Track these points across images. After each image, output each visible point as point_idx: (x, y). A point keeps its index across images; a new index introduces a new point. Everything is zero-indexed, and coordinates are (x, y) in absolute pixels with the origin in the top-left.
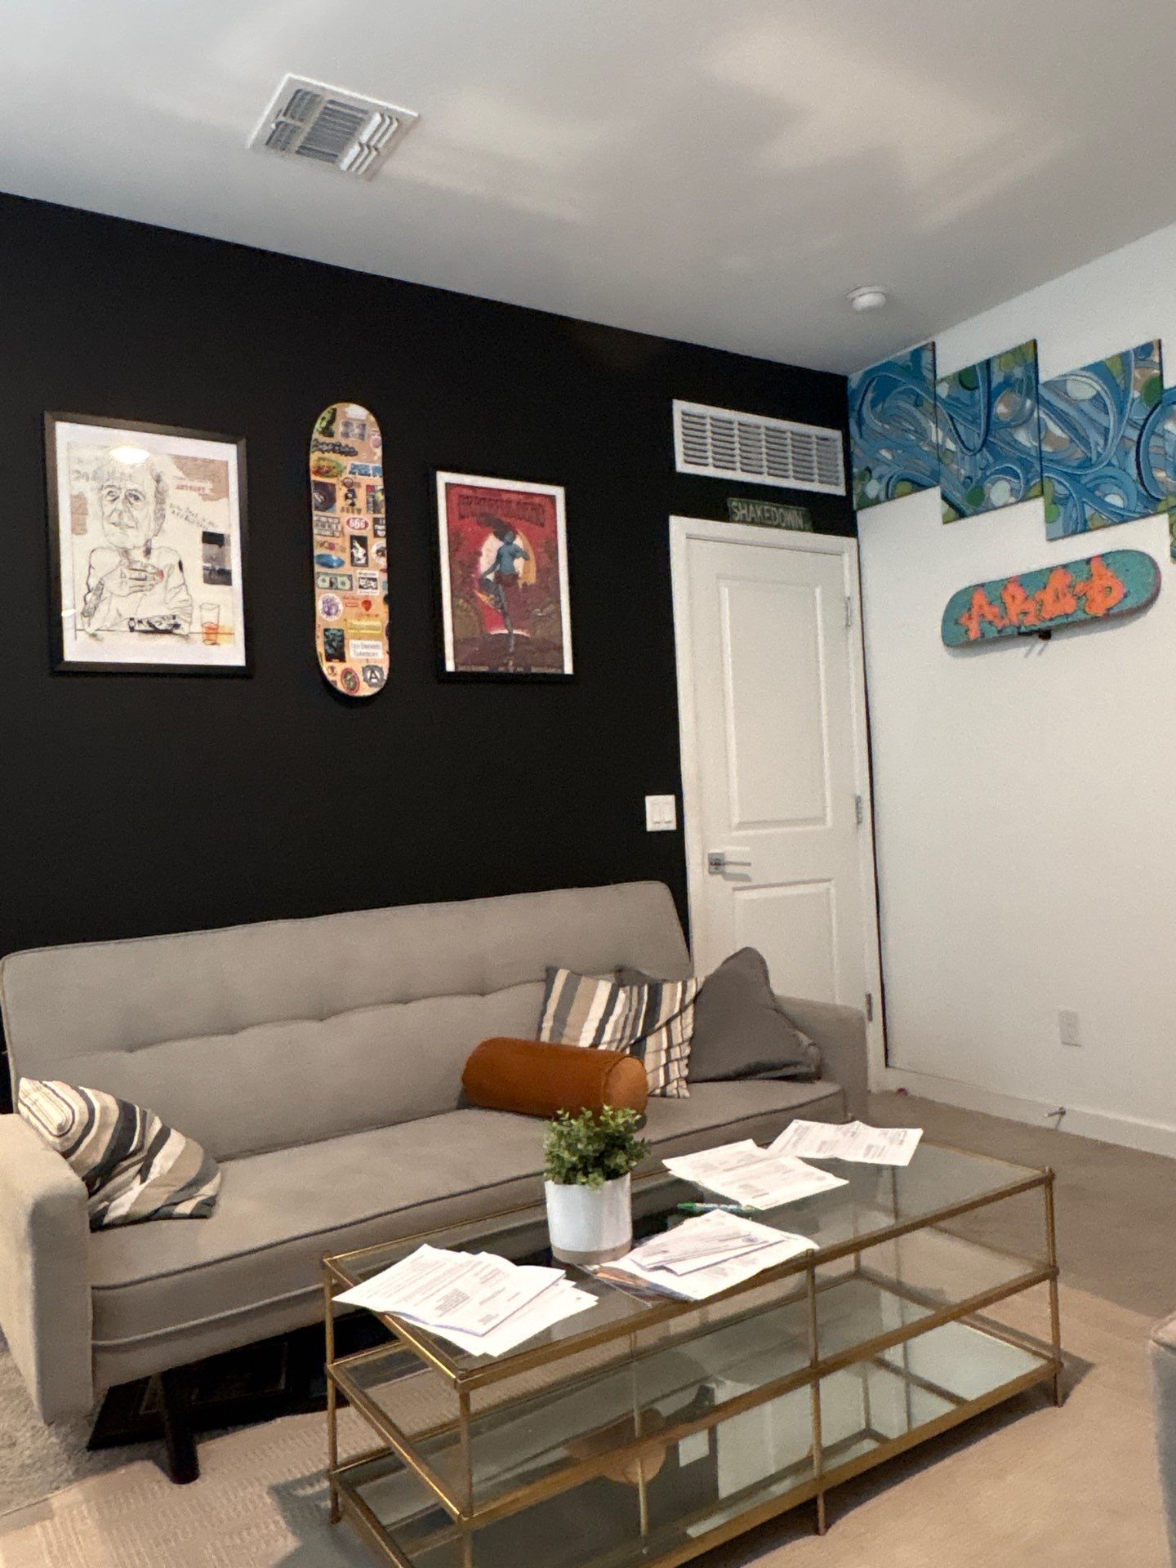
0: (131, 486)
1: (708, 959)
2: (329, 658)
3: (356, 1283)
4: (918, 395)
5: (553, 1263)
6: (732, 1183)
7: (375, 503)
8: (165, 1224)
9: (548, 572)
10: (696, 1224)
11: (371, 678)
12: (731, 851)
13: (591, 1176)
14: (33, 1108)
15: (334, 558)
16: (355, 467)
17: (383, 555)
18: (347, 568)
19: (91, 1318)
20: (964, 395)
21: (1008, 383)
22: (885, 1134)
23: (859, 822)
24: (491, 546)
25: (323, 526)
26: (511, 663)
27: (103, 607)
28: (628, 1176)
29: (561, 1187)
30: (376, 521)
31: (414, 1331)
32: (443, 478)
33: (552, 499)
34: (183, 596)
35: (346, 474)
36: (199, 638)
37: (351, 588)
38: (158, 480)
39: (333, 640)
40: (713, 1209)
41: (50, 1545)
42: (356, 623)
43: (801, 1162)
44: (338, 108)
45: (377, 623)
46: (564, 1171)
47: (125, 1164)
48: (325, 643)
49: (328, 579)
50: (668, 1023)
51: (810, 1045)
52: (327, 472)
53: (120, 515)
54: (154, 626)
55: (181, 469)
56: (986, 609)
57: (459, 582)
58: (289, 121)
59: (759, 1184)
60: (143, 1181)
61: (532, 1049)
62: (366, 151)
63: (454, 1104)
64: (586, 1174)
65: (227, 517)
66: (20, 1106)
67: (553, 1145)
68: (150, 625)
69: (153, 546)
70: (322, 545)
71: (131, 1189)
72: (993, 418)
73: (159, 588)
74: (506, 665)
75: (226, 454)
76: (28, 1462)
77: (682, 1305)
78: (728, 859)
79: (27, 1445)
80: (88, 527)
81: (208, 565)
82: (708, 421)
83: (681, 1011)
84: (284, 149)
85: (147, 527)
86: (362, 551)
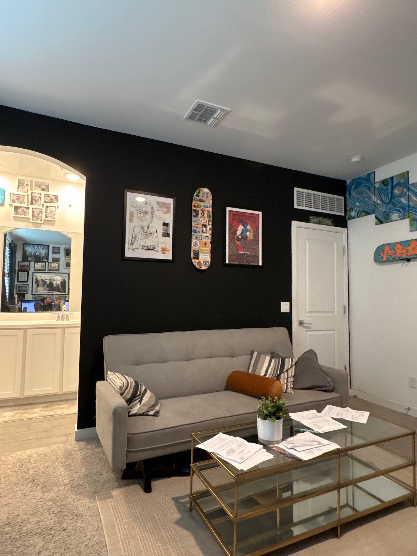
0: (145, 209)
1: (298, 352)
2: (194, 258)
3: (202, 442)
4: (369, 187)
5: (259, 443)
6: (311, 423)
7: (209, 215)
8: (145, 417)
9: (256, 236)
10: (301, 436)
11: (205, 264)
12: (306, 320)
13: (272, 418)
14: (112, 380)
15: (197, 230)
16: (204, 205)
17: (211, 230)
18: (201, 233)
19: (127, 442)
20: (384, 187)
21: (398, 184)
23: (345, 313)
24: (241, 228)
25: (195, 222)
26: (245, 262)
27: (136, 242)
28: (282, 420)
29: (262, 420)
30: (209, 221)
31: (220, 459)
32: (228, 209)
33: (258, 215)
34: (157, 240)
35: (202, 207)
37: (201, 239)
38: (152, 208)
39: (196, 253)
40: (306, 431)
41: (112, 506)
42: (202, 249)
43: (332, 419)
44: (209, 109)
45: (208, 249)
46: (264, 415)
47: (136, 398)
48: (194, 254)
49: (195, 236)
50: (287, 370)
51: (331, 381)
52: (197, 207)
53: (142, 217)
54: (149, 248)
55: (158, 205)
56: (389, 252)
57: (231, 238)
58: (195, 112)
59: (320, 424)
60: (140, 404)
61: (247, 374)
62: (215, 120)
63: (223, 389)
64: (271, 417)
65: (169, 219)
66: (108, 379)
67: (260, 407)
68: (147, 247)
69: (150, 226)
70: (194, 227)
71: (137, 406)
72: (393, 194)
73: (151, 238)
74: (243, 262)
75: (170, 201)
76: (106, 480)
78: (305, 322)
79: (105, 475)
80: (134, 221)
81: (164, 231)
82: (304, 193)
83: (291, 367)
84: (193, 119)
85: (149, 221)
86: (205, 229)
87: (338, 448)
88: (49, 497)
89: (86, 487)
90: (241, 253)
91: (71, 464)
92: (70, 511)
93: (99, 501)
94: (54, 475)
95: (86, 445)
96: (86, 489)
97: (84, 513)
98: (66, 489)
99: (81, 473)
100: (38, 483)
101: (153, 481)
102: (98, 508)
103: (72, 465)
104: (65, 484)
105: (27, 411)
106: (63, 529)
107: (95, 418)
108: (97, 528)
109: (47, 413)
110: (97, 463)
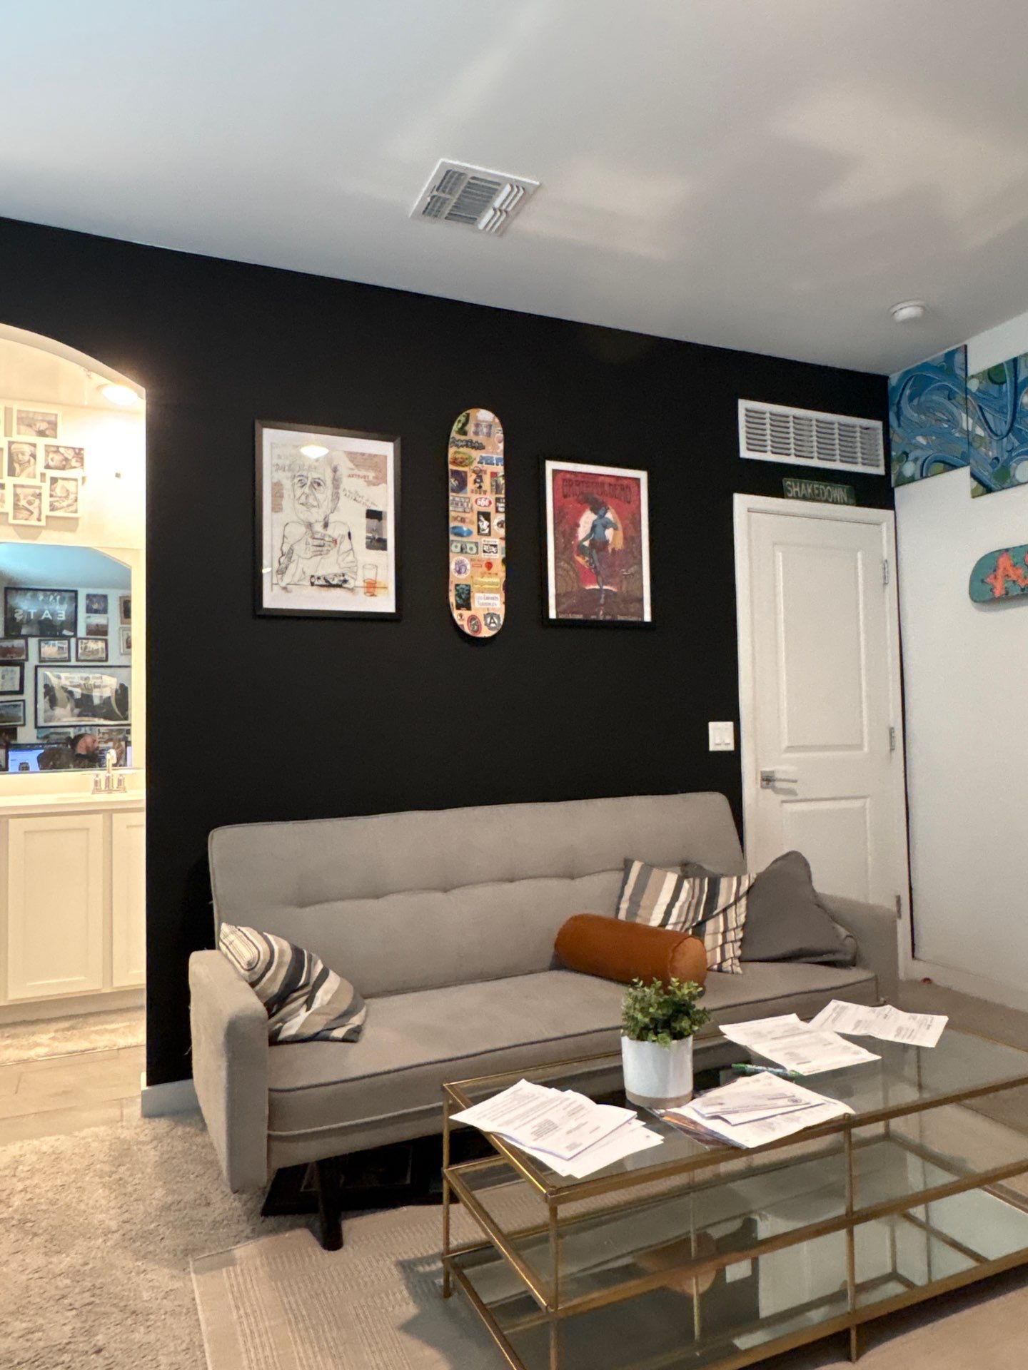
0: (315, 476)
1: (759, 859)
2: (459, 607)
3: (468, 1107)
4: (950, 391)
5: (627, 1104)
6: (778, 1050)
7: (497, 486)
8: (325, 1044)
9: (632, 540)
10: (748, 1083)
11: (490, 623)
12: (782, 769)
13: (660, 1035)
14: (230, 947)
15: (465, 529)
16: (482, 458)
17: (502, 526)
18: (475, 538)
19: (267, 1112)
20: (993, 389)
22: (914, 1019)
23: (892, 749)
24: (587, 519)
25: (457, 504)
26: (601, 613)
27: (292, 567)
28: (691, 1039)
29: (635, 1043)
30: (498, 500)
31: (513, 1150)
32: (551, 466)
33: (637, 481)
34: (350, 558)
35: (475, 464)
36: (362, 591)
37: (477, 553)
38: (335, 470)
39: (463, 593)
40: (763, 1071)
41: (232, 1287)
42: (480, 579)
43: (839, 1038)
44: (478, 182)
46: (638, 1029)
47: (296, 995)
48: (456, 595)
49: (459, 545)
50: (725, 910)
51: (847, 936)
52: (461, 462)
53: (307, 497)
54: (329, 582)
55: (352, 461)
56: (1011, 572)
57: (561, 548)
58: (443, 195)
59: (803, 1052)
60: (308, 1010)
61: (614, 924)
62: (499, 213)
63: (547, 965)
64: (656, 1034)
65: (385, 498)
66: (221, 944)
67: (628, 1007)
68: (326, 581)
69: (330, 521)
70: (455, 519)
71: (299, 1015)
72: (1019, 407)
73: (333, 553)
74: (597, 614)
75: (385, 450)
76: (218, 1219)
77: (735, 1150)
78: (778, 776)
79: (217, 1206)
80: (284, 507)
81: (370, 535)
82: (768, 415)
83: (736, 902)
84: (436, 216)
85: (326, 505)
86: (486, 523)
87: (845, 1114)
88: (62, 1266)
89: (163, 1238)
90: (588, 587)
91: (126, 1178)
92: (115, 1301)
93: (195, 1272)
94: (78, 1208)
95: (170, 1128)
96: (163, 1244)
97: (154, 1305)
98: (110, 1243)
99: (154, 1202)
100: (35, 1230)
101: (346, 1218)
102: (193, 1291)
103: (130, 1180)
104: (108, 1232)
105: (15, 1042)
106: (96, 1349)
107: (190, 1054)
108: (188, 1344)
109: (71, 1046)
110: (196, 1174)
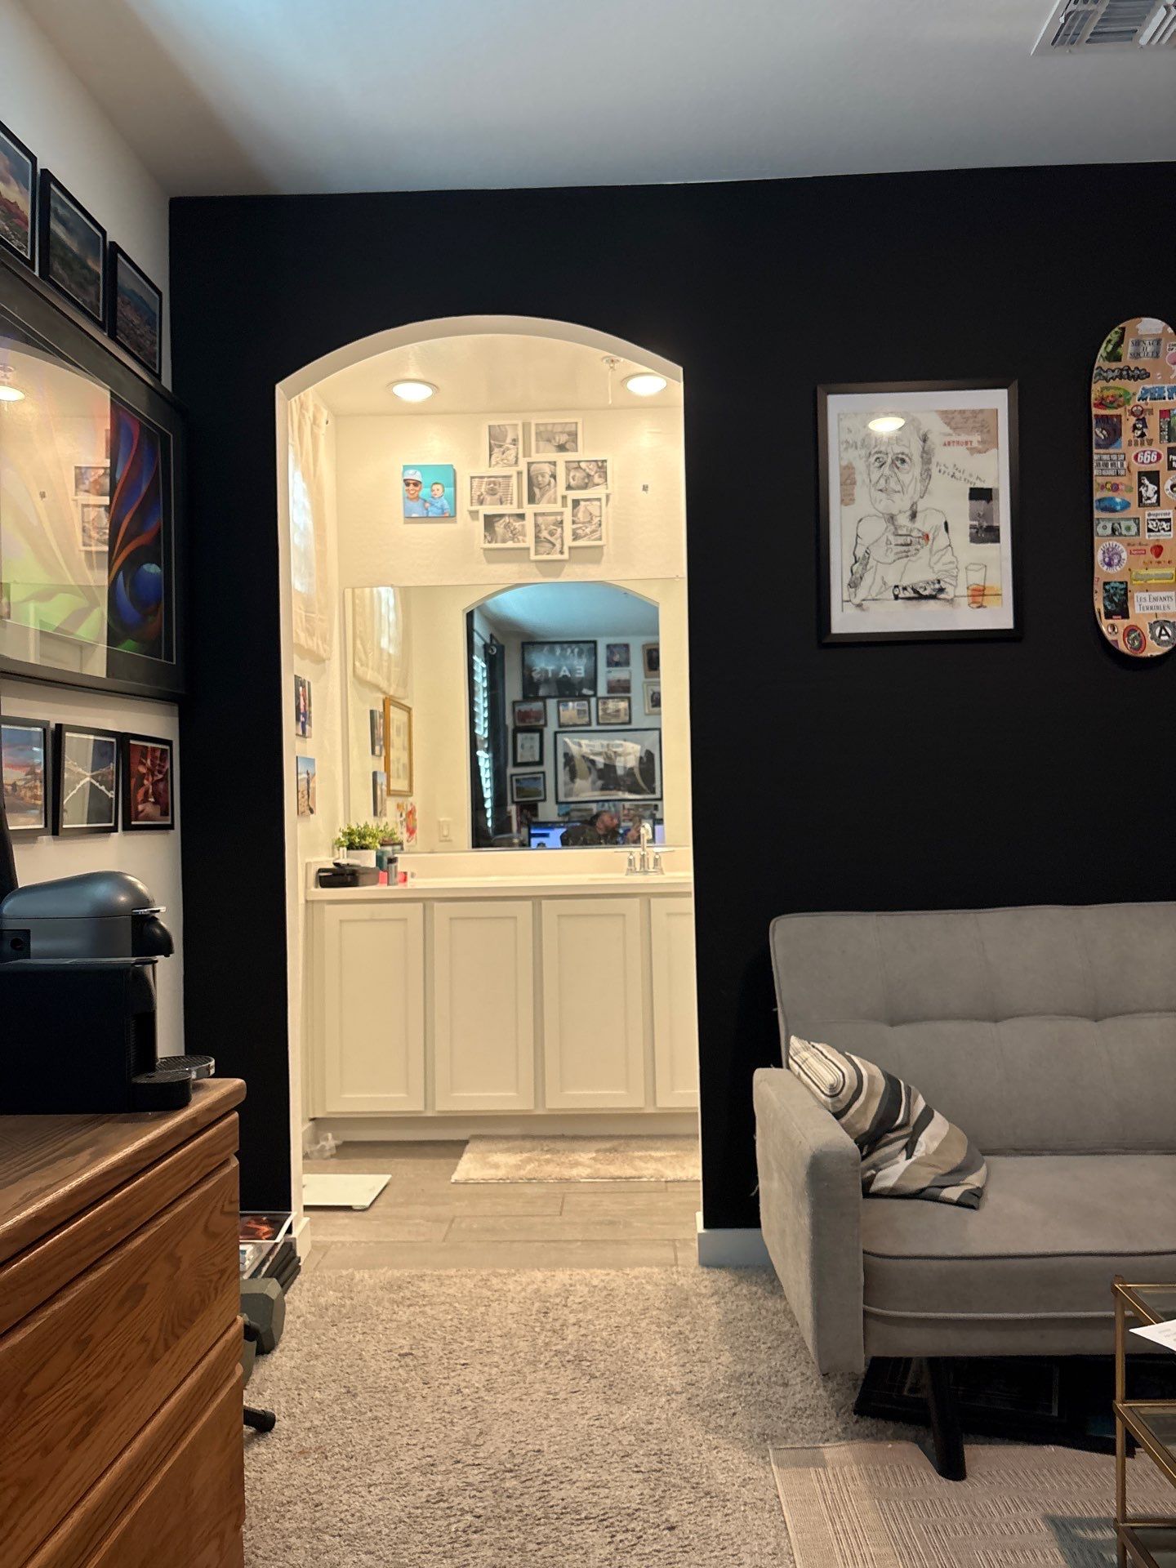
0: (898, 450)
2: (1109, 615)
3: (1159, 1321)
7: (1169, 430)
11: (1160, 634)
14: (802, 1065)
15: (1118, 500)
16: (1146, 391)
18: (1134, 510)
19: (862, 1280)
25: (1106, 465)
27: (869, 576)
30: (1171, 451)
34: (948, 557)
36: (965, 601)
37: (1138, 533)
38: (925, 439)
39: (1115, 595)
41: (823, 1493)
42: (1143, 572)
45: (1170, 570)
48: (1104, 598)
49: (1109, 526)
52: (1111, 402)
53: (887, 480)
54: (918, 592)
55: (948, 424)
60: (909, 1157)
65: (996, 470)
66: (791, 1061)
68: (915, 591)
69: (919, 509)
70: (1103, 487)
73: (924, 552)
75: (996, 401)
79: (798, 1388)
84: (1072, 44)
85: (913, 489)
86: (1152, 488)
88: (623, 1419)
89: (734, 1414)
92: (686, 1475)
93: (777, 1464)
94: (636, 1355)
95: (733, 1283)
96: (735, 1421)
97: (730, 1491)
98: (674, 1405)
100: (592, 1371)
101: (969, 1443)
102: (775, 1486)
103: (691, 1336)
104: (671, 1392)
105: (556, 1157)
106: (668, 1525)
108: (775, 1548)
109: (614, 1170)
